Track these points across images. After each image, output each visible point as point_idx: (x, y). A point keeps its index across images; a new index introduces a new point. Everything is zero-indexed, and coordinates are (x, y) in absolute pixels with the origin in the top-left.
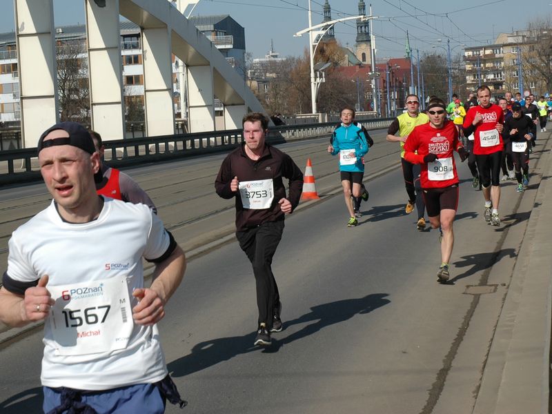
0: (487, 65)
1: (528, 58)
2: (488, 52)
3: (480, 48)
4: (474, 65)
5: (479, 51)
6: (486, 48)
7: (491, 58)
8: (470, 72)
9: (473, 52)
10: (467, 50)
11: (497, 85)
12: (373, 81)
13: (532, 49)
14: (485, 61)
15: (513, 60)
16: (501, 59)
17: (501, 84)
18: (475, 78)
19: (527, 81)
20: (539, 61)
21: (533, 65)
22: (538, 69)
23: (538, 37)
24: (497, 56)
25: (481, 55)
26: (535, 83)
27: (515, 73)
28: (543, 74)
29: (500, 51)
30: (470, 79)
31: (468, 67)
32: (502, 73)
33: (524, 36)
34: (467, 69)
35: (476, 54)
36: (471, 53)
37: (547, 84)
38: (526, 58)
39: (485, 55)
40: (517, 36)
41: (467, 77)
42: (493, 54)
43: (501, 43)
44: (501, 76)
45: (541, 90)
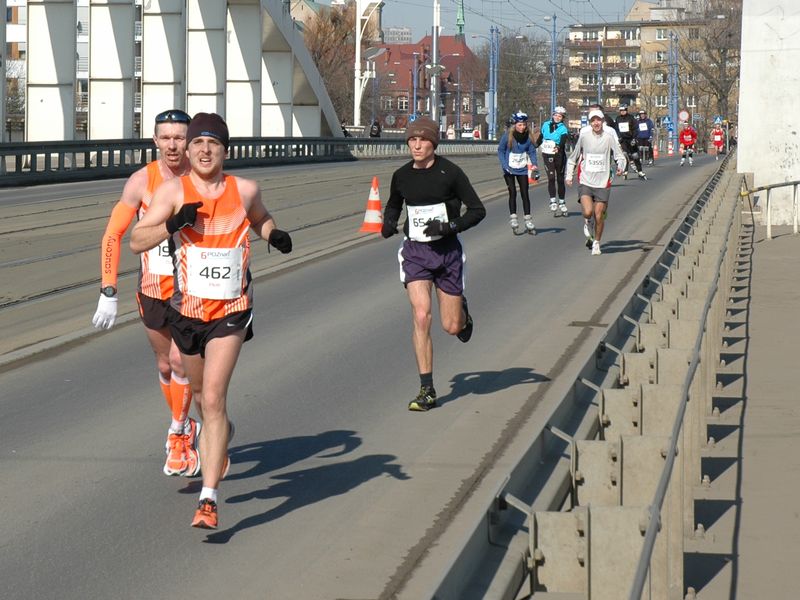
0: (611, 59)
1: (686, 51)
2: (613, 35)
3: (599, 27)
4: (585, 58)
5: (596, 32)
6: (609, 27)
7: (618, 47)
8: (576, 70)
9: (585, 32)
10: (573, 28)
11: (626, 97)
12: (433, 80)
13: (695, 34)
14: (606, 52)
15: (659, 52)
16: (636, 50)
17: (632, 96)
18: (585, 81)
19: (682, 94)
20: (706, 59)
21: (694, 65)
22: (705, 73)
23: (707, 14)
24: (630, 43)
25: (600, 39)
26: (697, 100)
27: (660, 77)
28: (712, 83)
29: (634, 34)
30: (575, 83)
31: (574, 61)
32: (637, 74)
33: (681, 10)
34: (572, 64)
35: (591, 38)
36: (580, 35)
37: (720, 101)
38: (683, 52)
39: (607, 41)
40: (669, 8)
41: (571, 80)
42: (621, 40)
43: (637, 19)
44: (634, 81)
45: (707, 111)
